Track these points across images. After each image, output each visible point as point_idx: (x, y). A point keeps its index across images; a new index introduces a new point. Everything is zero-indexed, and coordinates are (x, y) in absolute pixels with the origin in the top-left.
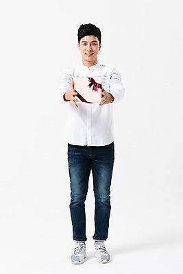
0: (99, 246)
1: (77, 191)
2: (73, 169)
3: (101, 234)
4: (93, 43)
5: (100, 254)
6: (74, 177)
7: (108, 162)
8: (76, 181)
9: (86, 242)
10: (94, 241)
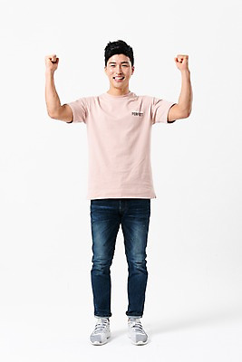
0: (134, 323)
1: (101, 255)
2: (97, 227)
3: (136, 308)
4: (124, 64)
5: (134, 333)
6: (98, 236)
7: (143, 216)
8: (101, 242)
9: (110, 318)
10: (127, 317)
